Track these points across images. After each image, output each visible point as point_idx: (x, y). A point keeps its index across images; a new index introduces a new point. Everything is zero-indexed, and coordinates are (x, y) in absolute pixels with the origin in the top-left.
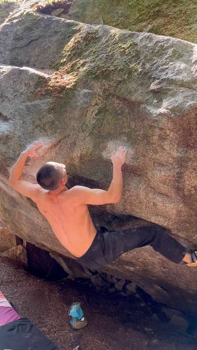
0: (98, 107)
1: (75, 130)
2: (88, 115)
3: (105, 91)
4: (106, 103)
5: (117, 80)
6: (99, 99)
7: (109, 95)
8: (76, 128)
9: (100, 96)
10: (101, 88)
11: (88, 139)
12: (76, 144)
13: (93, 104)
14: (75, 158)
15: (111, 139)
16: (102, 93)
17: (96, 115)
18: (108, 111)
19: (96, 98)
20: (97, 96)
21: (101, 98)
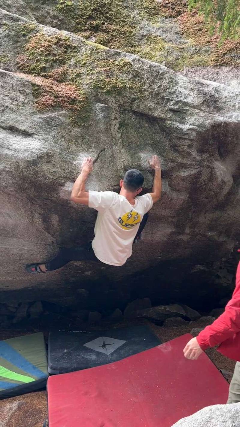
0: (118, 121)
1: (107, 143)
2: (112, 129)
3: (120, 106)
4: (123, 117)
5: (130, 97)
6: (116, 114)
7: (125, 110)
8: (107, 141)
9: (116, 110)
10: (116, 104)
11: (123, 151)
12: (114, 157)
13: (113, 119)
14: (120, 169)
15: (140, 150)
16: (118, 108)
17: (119, 128)
18: (127, 124)
19: (113, 112)
20: (114, 111)
21: (118, 113)
